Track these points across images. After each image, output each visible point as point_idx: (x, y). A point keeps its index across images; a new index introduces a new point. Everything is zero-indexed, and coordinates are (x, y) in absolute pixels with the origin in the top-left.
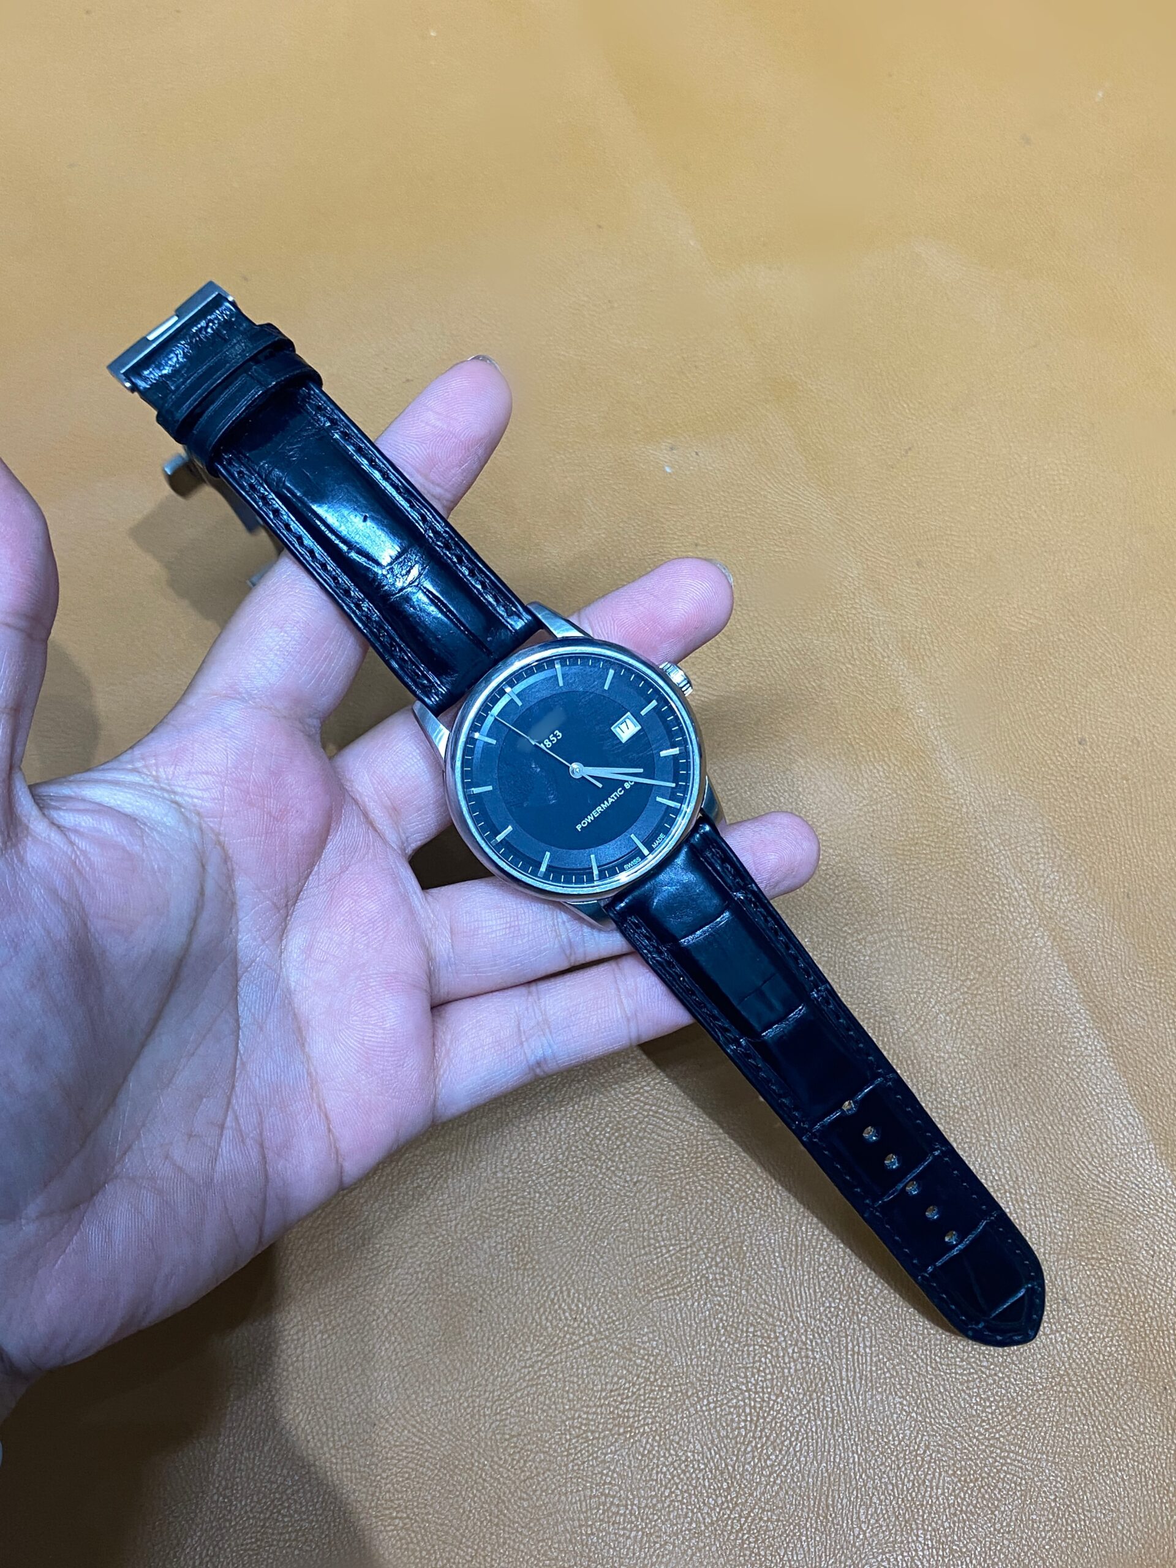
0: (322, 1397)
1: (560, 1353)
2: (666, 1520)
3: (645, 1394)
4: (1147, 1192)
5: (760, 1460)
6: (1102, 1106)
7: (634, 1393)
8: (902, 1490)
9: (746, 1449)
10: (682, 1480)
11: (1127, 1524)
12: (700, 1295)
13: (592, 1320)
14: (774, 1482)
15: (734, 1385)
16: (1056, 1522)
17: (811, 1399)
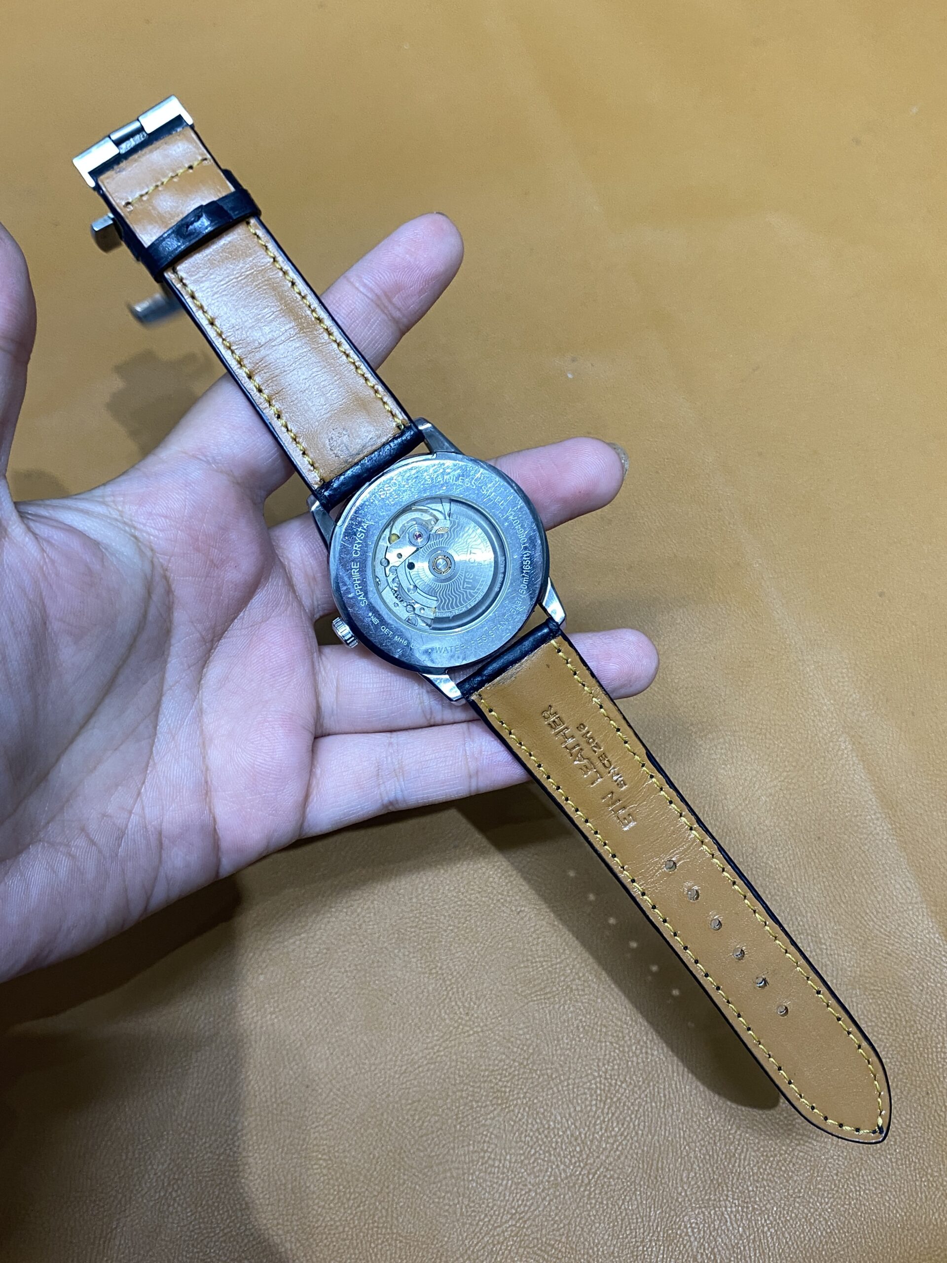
0: (268, 1063)
1: (455, 1040)
2: (531, 1174)
3: (519, 1074)
4: (919, 941)
5: (606, 1131)
6: (887, 873)
7: (510, 1074)
8: (717, 1160)
9: (595, 1122)
10: (544, 1143)
11: (894, 1196)
12: (565, 1001)
13: (481, 1016)
14: (617, 1149)
15: (589, 1071)
16: (837, 1191)
17: (649, 1086)
